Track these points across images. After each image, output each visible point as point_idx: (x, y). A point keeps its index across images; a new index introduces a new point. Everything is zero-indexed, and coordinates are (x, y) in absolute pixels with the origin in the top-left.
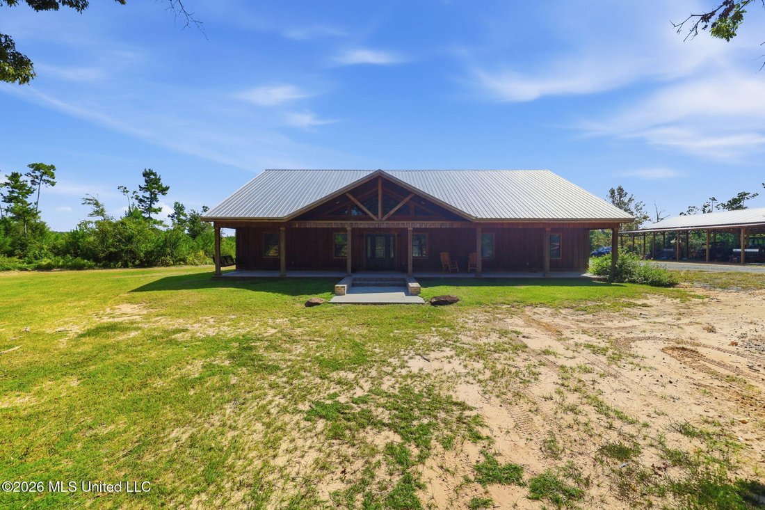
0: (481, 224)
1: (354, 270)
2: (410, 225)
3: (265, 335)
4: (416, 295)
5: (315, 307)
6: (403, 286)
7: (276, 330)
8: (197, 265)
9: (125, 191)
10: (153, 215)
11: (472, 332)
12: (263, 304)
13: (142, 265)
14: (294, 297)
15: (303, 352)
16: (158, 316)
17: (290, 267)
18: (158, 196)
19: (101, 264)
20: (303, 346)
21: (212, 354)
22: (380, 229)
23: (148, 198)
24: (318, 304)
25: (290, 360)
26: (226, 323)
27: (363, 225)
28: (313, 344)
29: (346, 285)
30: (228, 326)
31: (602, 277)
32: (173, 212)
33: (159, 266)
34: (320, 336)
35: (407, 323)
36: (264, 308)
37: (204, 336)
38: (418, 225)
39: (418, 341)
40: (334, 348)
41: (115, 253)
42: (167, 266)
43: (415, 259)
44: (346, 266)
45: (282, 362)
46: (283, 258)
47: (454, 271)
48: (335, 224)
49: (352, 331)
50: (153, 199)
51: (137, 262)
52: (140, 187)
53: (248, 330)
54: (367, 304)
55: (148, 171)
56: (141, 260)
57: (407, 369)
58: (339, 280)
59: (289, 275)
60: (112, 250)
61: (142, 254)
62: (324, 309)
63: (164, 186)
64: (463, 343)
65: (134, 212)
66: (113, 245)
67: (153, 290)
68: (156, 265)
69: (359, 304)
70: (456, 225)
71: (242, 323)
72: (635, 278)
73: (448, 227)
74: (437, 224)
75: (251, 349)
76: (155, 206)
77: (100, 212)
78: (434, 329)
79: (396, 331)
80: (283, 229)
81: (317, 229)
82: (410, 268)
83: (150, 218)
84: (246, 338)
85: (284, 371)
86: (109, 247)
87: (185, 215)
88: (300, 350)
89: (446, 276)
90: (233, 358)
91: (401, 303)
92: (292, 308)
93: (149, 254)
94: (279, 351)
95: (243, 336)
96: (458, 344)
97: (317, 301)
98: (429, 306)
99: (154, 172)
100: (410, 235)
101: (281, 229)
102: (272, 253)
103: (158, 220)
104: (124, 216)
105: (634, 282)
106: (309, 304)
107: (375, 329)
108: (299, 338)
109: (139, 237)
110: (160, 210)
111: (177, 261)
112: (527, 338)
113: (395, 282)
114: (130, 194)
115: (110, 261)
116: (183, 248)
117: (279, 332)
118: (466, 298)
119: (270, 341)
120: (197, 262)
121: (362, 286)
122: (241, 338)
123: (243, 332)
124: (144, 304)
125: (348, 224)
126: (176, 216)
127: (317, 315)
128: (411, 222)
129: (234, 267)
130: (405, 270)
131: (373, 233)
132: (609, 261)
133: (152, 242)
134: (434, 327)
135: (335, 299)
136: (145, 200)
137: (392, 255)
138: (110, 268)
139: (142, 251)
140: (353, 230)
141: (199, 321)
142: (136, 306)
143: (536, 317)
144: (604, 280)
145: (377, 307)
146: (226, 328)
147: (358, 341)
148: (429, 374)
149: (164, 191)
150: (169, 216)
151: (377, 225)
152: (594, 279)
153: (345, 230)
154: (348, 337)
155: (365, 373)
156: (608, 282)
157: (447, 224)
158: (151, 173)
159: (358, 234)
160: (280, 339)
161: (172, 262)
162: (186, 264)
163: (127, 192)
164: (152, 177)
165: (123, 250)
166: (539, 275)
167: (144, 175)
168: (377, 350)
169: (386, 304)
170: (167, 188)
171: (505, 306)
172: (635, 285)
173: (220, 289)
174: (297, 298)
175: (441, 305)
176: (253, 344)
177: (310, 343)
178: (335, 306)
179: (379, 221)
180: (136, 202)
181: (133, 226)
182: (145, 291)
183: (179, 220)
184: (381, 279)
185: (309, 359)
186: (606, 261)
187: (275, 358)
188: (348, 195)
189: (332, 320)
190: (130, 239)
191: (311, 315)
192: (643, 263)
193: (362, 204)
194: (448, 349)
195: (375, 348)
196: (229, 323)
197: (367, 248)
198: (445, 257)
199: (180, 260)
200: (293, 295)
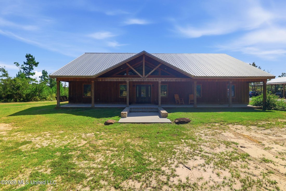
0: (196, 79)
1: (130, 104)
2: (160, 80)
3: (79, 146)
4: (165, 117)
5: (110, 125)
6: (157, 112)
7: (86, 142)
8: (52, 101)
9: (18, 65)
10: (31, 76)
11: (208, 143)
12: (80, 123)
13: (24, 101)
14: (98, 119)
15: (103, 160)
16: (17, 132)
17: (96, 102)
18: (33, 67)
19: (3, 100)
20: (102, 155)
21: (40, 163)
22: (143, 82)
23: (28, 68)
24: (112, 123)
25: (93, 168)
26: (57, 136)
27: (135, 80)
28: (109, 153)
29: (127, 112)
30: (57, 139)
31: (258, 107)
32: (42, 75)
33: (33, 101)
34: (114, 146)
35: (165, 136)
36: (81, 126)
37: (40, 147)
38: (164, 80)
39: (176, 151)
40: (123, 156)
41: (10, 95)
42: (37, 101)
43: (162, 98)
44: (126, 101)
45: (87, 170)
46: (93, 97)
47: (182, 104)
48: (120, 79)
49: (133, 143)
50: (31, 68)
51: (22, 99)
52: (24, 62)
53: (69, 141)
54: (139, 123)
55: (28, 55)
56: (24, 98)
57: (177, 177)
58: (123, 109)
59: (97, 106)
60: (9, 93)
61: (24, 95)
62: (115, 127)
63: (36, 62)
64: (207, 153)
65: (21, 74)
66: (9, 91)
67: (21, 115)
68: (31, 101)
69: (135, 123)
70: (183, 80)
71: (66, 137)
72: (277, 107)
73: (179, 81)
74: (173, 80)
75: (67, 157)
76: (32, 72)
77: (6, 75)
78: (183, 141)
79: (160, 143)
80: (93, 82)
81: (110, 82)
82: (160, 102)
83: (29, 78)
84: (67, 149)
85: (88, 180)
86: (7, 92)
87: (47, 77)
88: (100, 159)
89: (178, 106)
90: (54, 166)
91: (159, 123)
92: (97, 126)
93: (28, 95)
94: (86, 160)
95: (65, 147)
96: (203, 153)
97: (111, 122)
98: (175, 124)
99: (31, 55)
100: (160, 85)
101: (92, 82)
102: (89, 95)
103: (33, 78)
104: (15, 76)
105: (277, 110)
106: (107, 124)
107: (147, 141)
108: (100, 148)
109: (23, 87)
110: (34, 74)
111: (42, 99)
112: (244, 147)
113: (152, 110)
114: (20, 66)
115: (8, 99)
116: (45, 92)
117: (88, 143)
118: (193, 119)
119: (82, 151)
120: (52, 99)
121: (135, 112)
122: (63, 148)
123: (65, 143)
124: (13, 123)
125: (128, 80)
126: (43, 77)
127: (111, 130)
128: (160, 78)
129: (67, 102)
130: (157, 104)
131: (140, 84)
132: (261, 98)
133: (30, 89)
134: (183, 139)
135: (121, 120)
136: (27, 69)
137: (149, 96)
138: (8, 102)
139: (24, 94)
140: (130, 82)
141: (41, 136)
142: (7, 125)
143: (238, 131)
144: (261, 108)
145: (145, 125)
146: (55, 140)
147: (138, 151)
148: (195, 184)
149: (36, 64)
150: (40, 77)
151: (142, 80)
152: (255, 108)
153: (125, 82)
154: (131, 147)
155: (148, 182)
156: (264, 110)
157: (179, 80)
158: (30, 56)
159: (133, 85)
160: (88, 149)
161: (39, 99)
162: (46, 100)
163: (19, 65)
164: (30, 58)
165: (14, 93)
166: (226, 106)
167: (26, 57)
168: (152, 159)
169: (150, 123)
170: (38, 63)
171: (217, 124)
172: (278, 111)
173: (58, 114)
174: (100, 119)
175: (181, 124)
176: (70, 153)
177: (107, 152)
178: (121, 125)
179: (144, 78)
180: (22, 70)
181: (20, 81)
182: (17, 115)
183: (45, 79)
184: (145, 108)
185: (106, 167)
186: (260, 99)
187: (83, 166)
188: (127, 64)
189: (120, 134)
190: (18, 88)
191: (108, 130)
192: (279, 100)
193: (134, 69)
194: (198, 158)
195: (150, 157)
196: (58, 136)
197: (136, 91)
198: (177, 97)
199: (44, 98)
200: (98, 118)
